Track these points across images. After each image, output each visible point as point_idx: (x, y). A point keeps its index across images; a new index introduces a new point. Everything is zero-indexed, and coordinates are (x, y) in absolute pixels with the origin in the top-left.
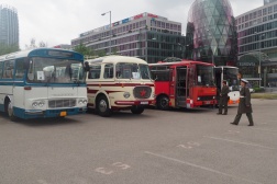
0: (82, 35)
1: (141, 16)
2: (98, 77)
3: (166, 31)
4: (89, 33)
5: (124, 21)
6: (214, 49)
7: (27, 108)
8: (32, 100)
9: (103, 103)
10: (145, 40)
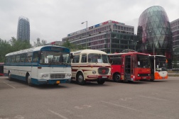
0: (69, 35)
1: (107, 22)
2: (78, 62)
3: (124, 32)
4: (74, 34)
5: (96, 26)
6: (157, 44)
7: (39, 78)
8: (42, 74)
9: (80, 77)
10: (110, 38)
